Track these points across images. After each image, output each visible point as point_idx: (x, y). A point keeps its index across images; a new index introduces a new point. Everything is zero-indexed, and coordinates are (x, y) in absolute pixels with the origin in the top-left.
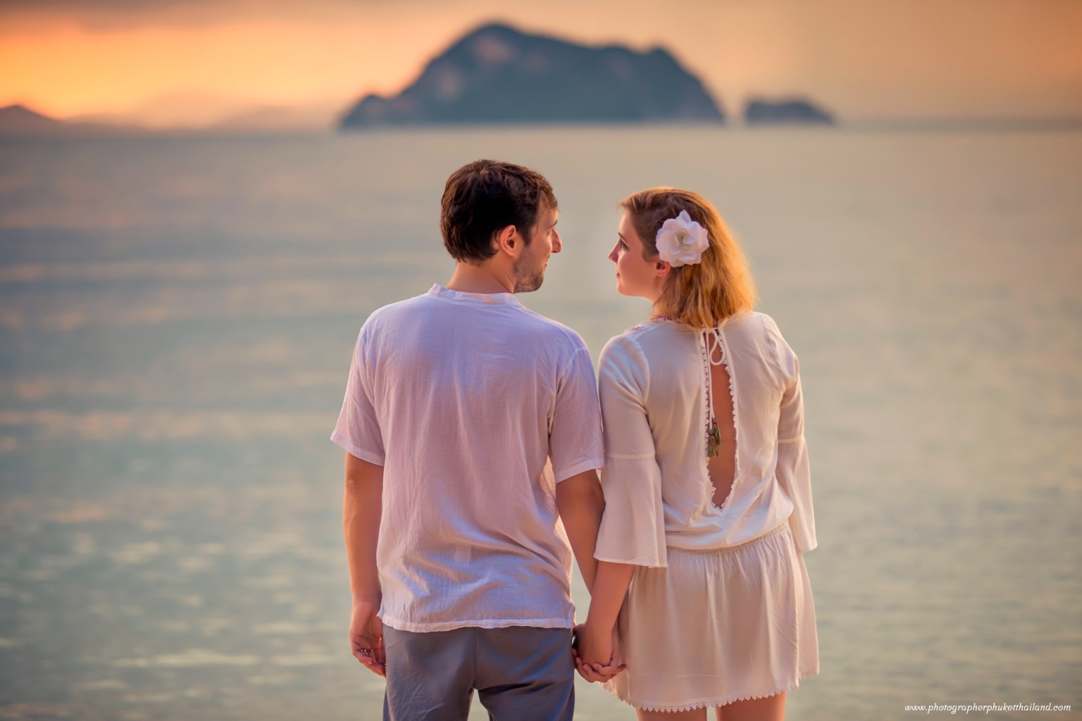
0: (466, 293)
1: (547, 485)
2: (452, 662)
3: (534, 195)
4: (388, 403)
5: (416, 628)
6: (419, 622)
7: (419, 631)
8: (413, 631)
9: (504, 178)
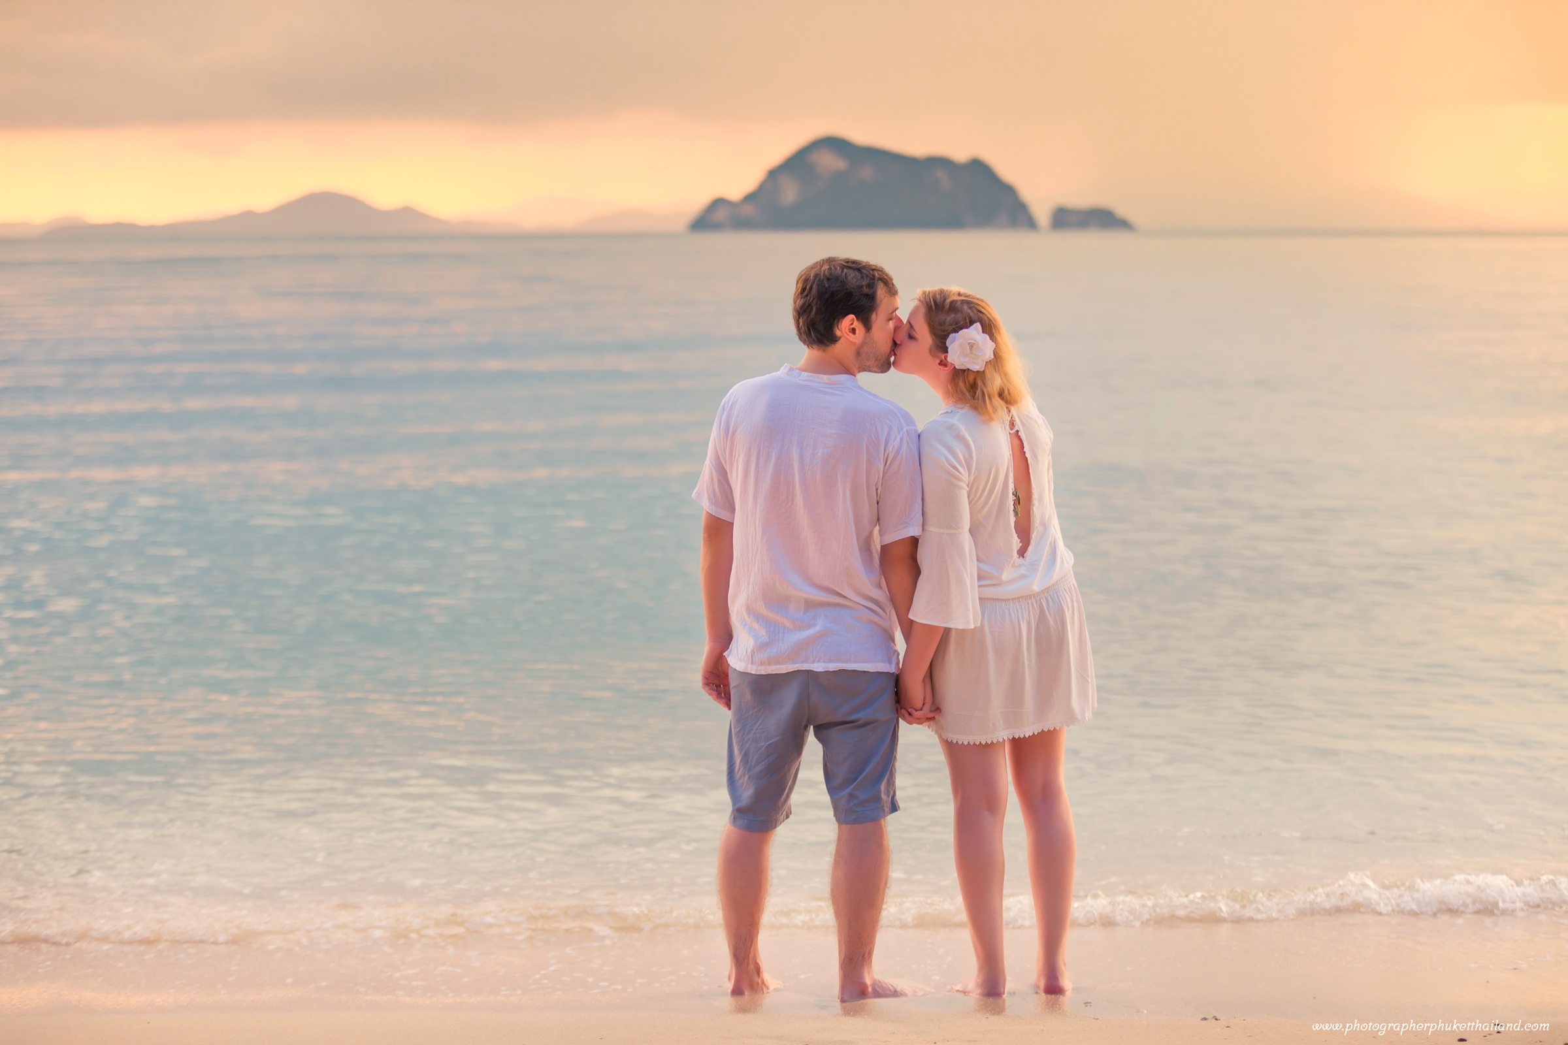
0: (810, 374)
1: (875, 546)
2: (789, 699)
3: (871, 285)
4: (738, 468)
5: (757, 670)
6: (759, 665)
7: (758, 673)
8: (753, 672)
9: (842, 271)
